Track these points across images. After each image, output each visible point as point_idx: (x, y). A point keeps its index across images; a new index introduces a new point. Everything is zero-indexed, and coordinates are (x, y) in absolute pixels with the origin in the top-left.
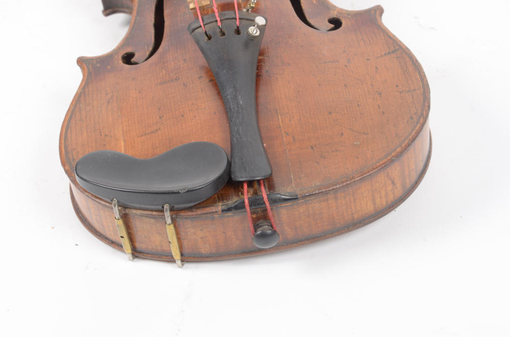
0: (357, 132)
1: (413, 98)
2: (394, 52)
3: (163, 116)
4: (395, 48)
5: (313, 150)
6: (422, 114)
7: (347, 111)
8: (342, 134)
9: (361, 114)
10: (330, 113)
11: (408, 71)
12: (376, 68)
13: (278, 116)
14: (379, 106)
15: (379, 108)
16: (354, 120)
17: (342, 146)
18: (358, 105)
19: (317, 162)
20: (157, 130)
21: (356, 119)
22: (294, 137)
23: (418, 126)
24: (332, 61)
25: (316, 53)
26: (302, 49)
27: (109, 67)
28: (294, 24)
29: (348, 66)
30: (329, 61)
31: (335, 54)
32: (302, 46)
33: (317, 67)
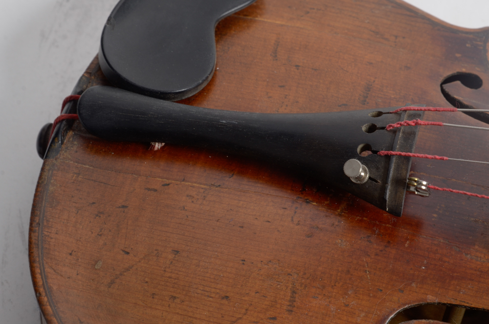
0: (121, 275)
3: (298, 69)
5: (119, 207)
7: (170, 277)
8: (128, 253)
9: (154, 294)
10: (176, 252)
13: (206, 185)
16: (146, 279)
17: (105, 244)
18: (174, 298)
19: (94, 203)
20: (276, 56)
21: (147, 282)
22: (155, 190)
24: (295, 303)
25: (324, 287)
26: (340, 269)
27: (458, 55)
28: (414, 285)
29: (272, 321)
30: (297, 299)
31: (312, 316)
32: (348, 271)
33: (289, 274)
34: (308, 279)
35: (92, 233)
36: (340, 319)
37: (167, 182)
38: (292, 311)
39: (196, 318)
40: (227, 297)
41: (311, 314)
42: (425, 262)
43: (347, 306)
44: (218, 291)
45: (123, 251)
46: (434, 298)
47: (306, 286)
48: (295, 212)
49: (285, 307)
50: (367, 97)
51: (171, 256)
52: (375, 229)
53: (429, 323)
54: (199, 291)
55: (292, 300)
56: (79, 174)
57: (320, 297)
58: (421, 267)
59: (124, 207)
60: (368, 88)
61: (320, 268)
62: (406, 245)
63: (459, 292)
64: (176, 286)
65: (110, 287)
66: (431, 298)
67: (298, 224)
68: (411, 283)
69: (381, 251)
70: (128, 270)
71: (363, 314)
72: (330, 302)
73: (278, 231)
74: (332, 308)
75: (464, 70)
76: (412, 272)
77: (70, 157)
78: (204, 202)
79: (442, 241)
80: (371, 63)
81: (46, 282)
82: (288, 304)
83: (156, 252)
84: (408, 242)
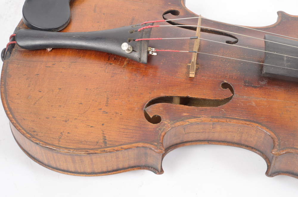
0: (39, 100)
1: (52, 138)
2: (105, 143)
3: (104, 15)
4: (109, 144)
5: (36, 75)
6: (34, 137)
7: (58, 99)
8: (41, 92)
9: (52, 106)
10: (60, 89)
11: (80, 143)
12: (91, 127)
13: (70, 62)
14: (55, 117)
15: (53, 117)
16: (49, 101)
17: (31, 89)
18: (60, 106)
19: (25, 75)
20: (95, 11)
21: (49, 102)
22: (50, 67)
23: (25, 132)
24: (108, 103)
25: (119, 95)
26: (125, 88)
27: (169, 3)
28: (155, 90)
29: (99, 110)
30: (109, 101)
31: (116, 106)
32: (129, 88)
33: (105, 92)
34: (113, 93)
35: (26, 86)
36: (127, 106)
37: (54, 63)
38: (107, 105)
39: (70, 113)
40: (81, 103)
41: (115, 106)
42: (159, 81)
43: (129, 101)
44: (77, 101)
45: (39, 91)
46: (163, 94)
47: (112, 96)
48: (106, 68)
49: (105, 104)
50: (133, 22)
51: (58, 91)
52: (138, 71)
53: (162, 104)
54: (70, 102)
55: (107, 101)
56: (18, 64)
57: (118, 99)
58: (157, 83)
59: (37, 75)
60: (133, 19)
61: (118, 88)
62: (151, 76)
63: (173, 91)
64: (61, 101)
65: (34, 105)
66: (162, 95)
67: (108, 73)
68: (154, 90)
69: (141, 79)
70: (41, 98)
71: (136, 103)
72: (122, 100)
73: (100, 76)
74: (123, 102)
75: (172, 9)
76: (154, 85)
77: (14, 58)
78: (70, 69)
79: (165, 72)
80: (134, 10)
81: (9, 106)
82: (106, 103)
83: (52, 90)
84: (151, 75)
